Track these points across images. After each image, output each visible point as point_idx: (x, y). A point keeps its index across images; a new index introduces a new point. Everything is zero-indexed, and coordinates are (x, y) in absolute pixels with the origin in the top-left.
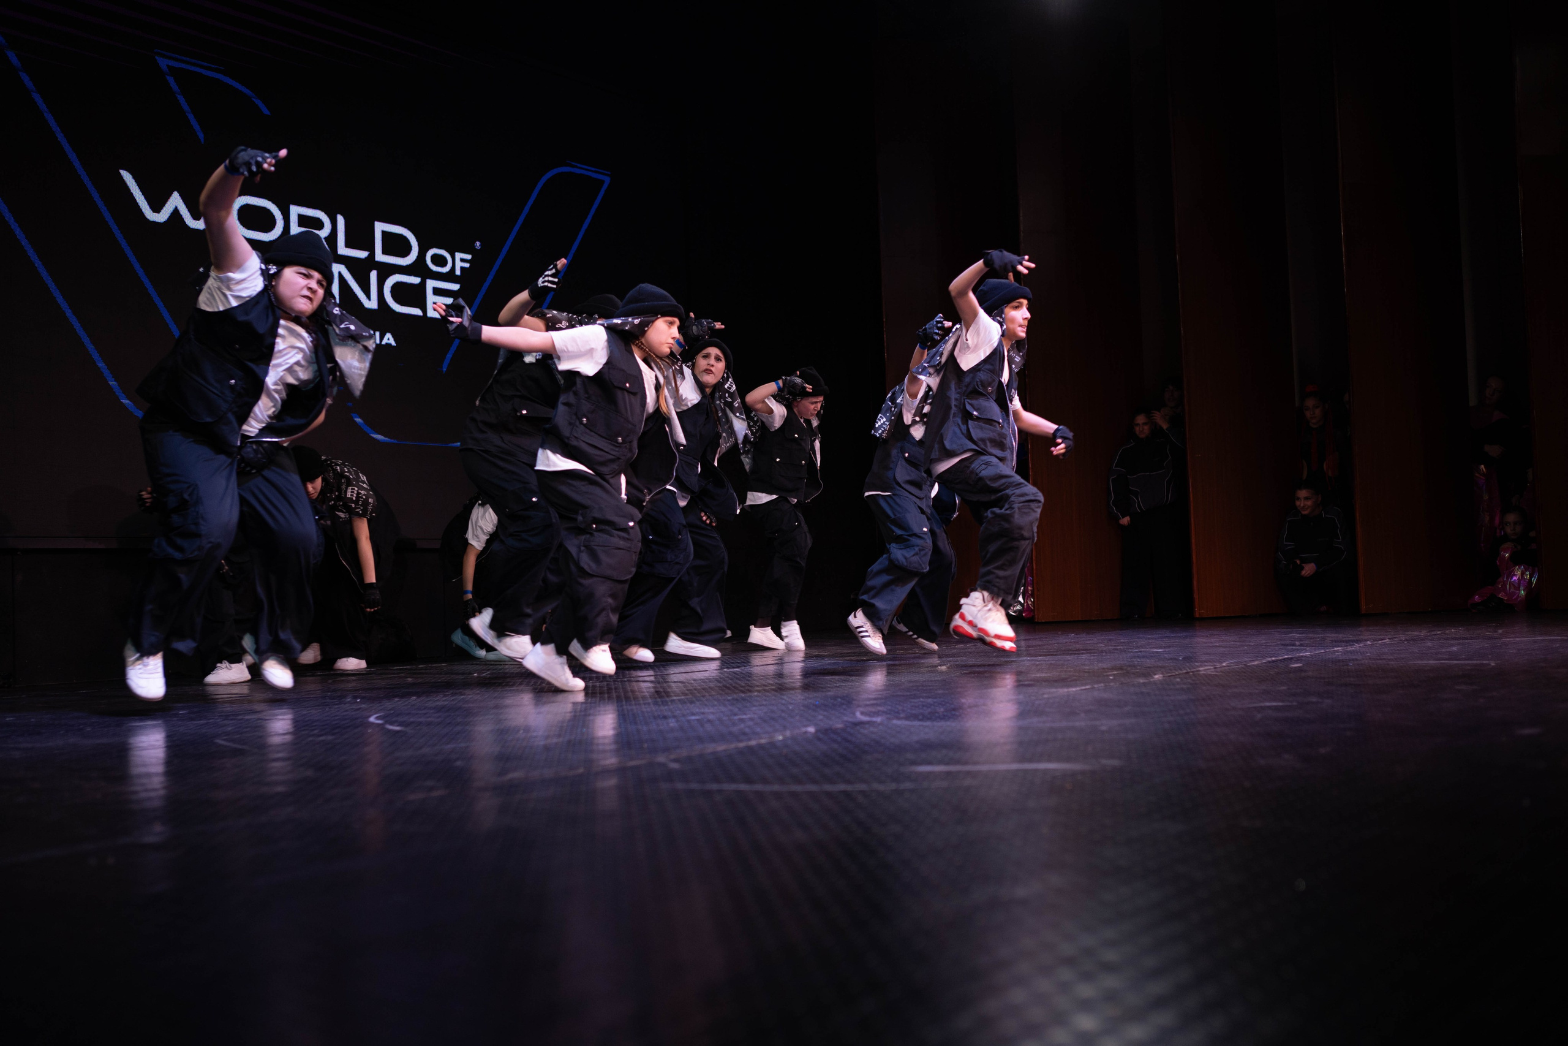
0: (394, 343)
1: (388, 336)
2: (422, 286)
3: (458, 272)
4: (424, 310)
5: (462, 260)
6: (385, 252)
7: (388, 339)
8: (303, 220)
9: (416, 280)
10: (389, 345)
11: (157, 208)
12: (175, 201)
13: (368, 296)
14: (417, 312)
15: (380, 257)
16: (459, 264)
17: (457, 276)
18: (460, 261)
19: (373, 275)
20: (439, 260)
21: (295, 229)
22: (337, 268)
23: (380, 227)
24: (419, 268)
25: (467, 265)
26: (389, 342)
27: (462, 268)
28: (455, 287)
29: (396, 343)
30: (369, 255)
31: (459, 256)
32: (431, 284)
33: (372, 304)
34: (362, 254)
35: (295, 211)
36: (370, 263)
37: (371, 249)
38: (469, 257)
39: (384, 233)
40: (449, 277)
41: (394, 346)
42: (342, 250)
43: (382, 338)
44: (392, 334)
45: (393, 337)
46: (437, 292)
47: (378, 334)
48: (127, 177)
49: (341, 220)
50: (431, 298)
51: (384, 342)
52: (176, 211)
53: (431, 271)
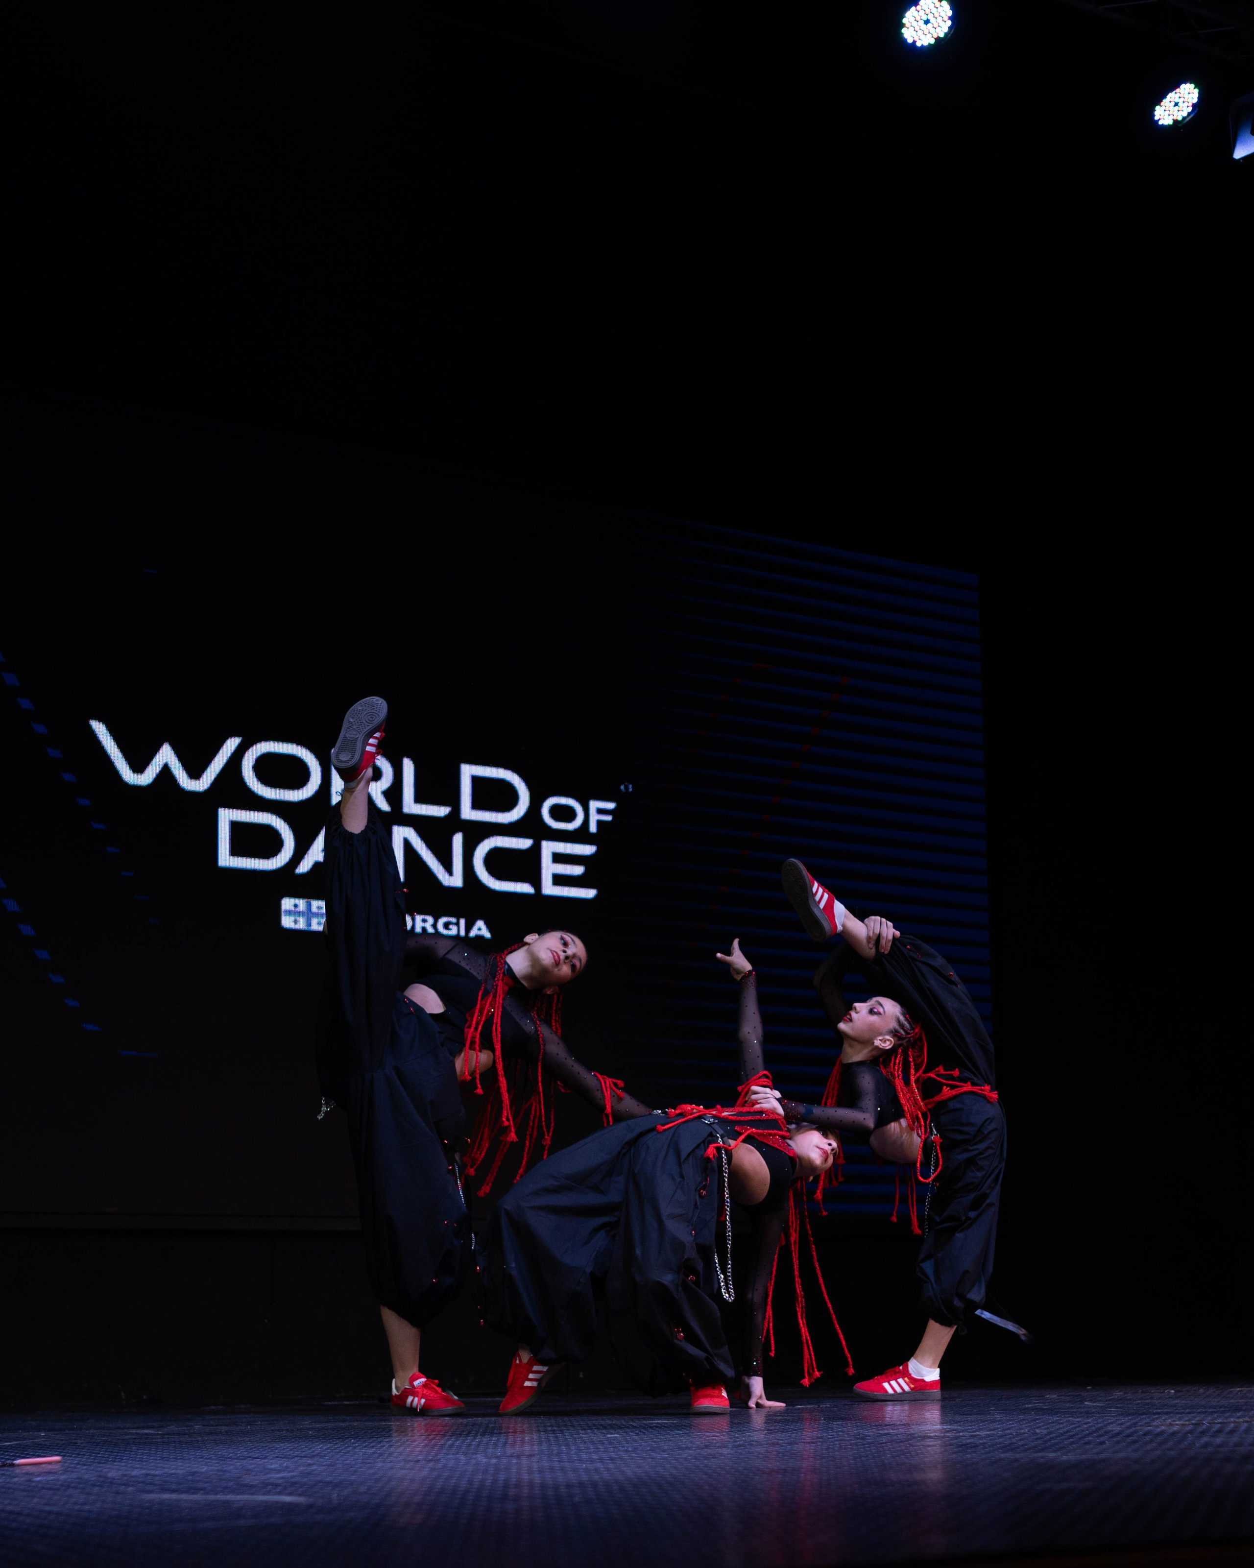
0: (487, 934)
1: (480, 924)
2: (535, 852)
3: (593, 828)
4: (537, 883)
5: (600, 811)
6: (477, 805)
7: (480, 929)
9: (525, 843)
10: (480, 938)
11: (138, 767)
12: (166, 755)
13: (449, 870)
14: (525, 888)
15: (467, 812)
16: (594, 818)
17: (593, 834)
18: (597, 812)
19: (458, 840)
20: (563, 813)
22: (400, 834)
23: (468, 772)
24: (530, 826)
25: (608, 818)
26: (479, 933)
27: (599, 823)
28: (588, 850)
29: (490, 932)
30: (451, 811)
31: (594, 805)
32: (548, 848)
33: (456, 880)
34: (441, 811)
36: (454, 822)
37: (455, 802)
38: (611, 806)
39: (476, 781)
40: (580, 836)
41: (487, 940)
42: (410, 806)
43: (468, 928)
44: (486, 923)
46: (558, 858)
47: (462, 922)
48: (99, 729)
49: (408, 767)
50: (549, 869)
51: (472, 934)
52: (166, 769)
53: (549, 828)
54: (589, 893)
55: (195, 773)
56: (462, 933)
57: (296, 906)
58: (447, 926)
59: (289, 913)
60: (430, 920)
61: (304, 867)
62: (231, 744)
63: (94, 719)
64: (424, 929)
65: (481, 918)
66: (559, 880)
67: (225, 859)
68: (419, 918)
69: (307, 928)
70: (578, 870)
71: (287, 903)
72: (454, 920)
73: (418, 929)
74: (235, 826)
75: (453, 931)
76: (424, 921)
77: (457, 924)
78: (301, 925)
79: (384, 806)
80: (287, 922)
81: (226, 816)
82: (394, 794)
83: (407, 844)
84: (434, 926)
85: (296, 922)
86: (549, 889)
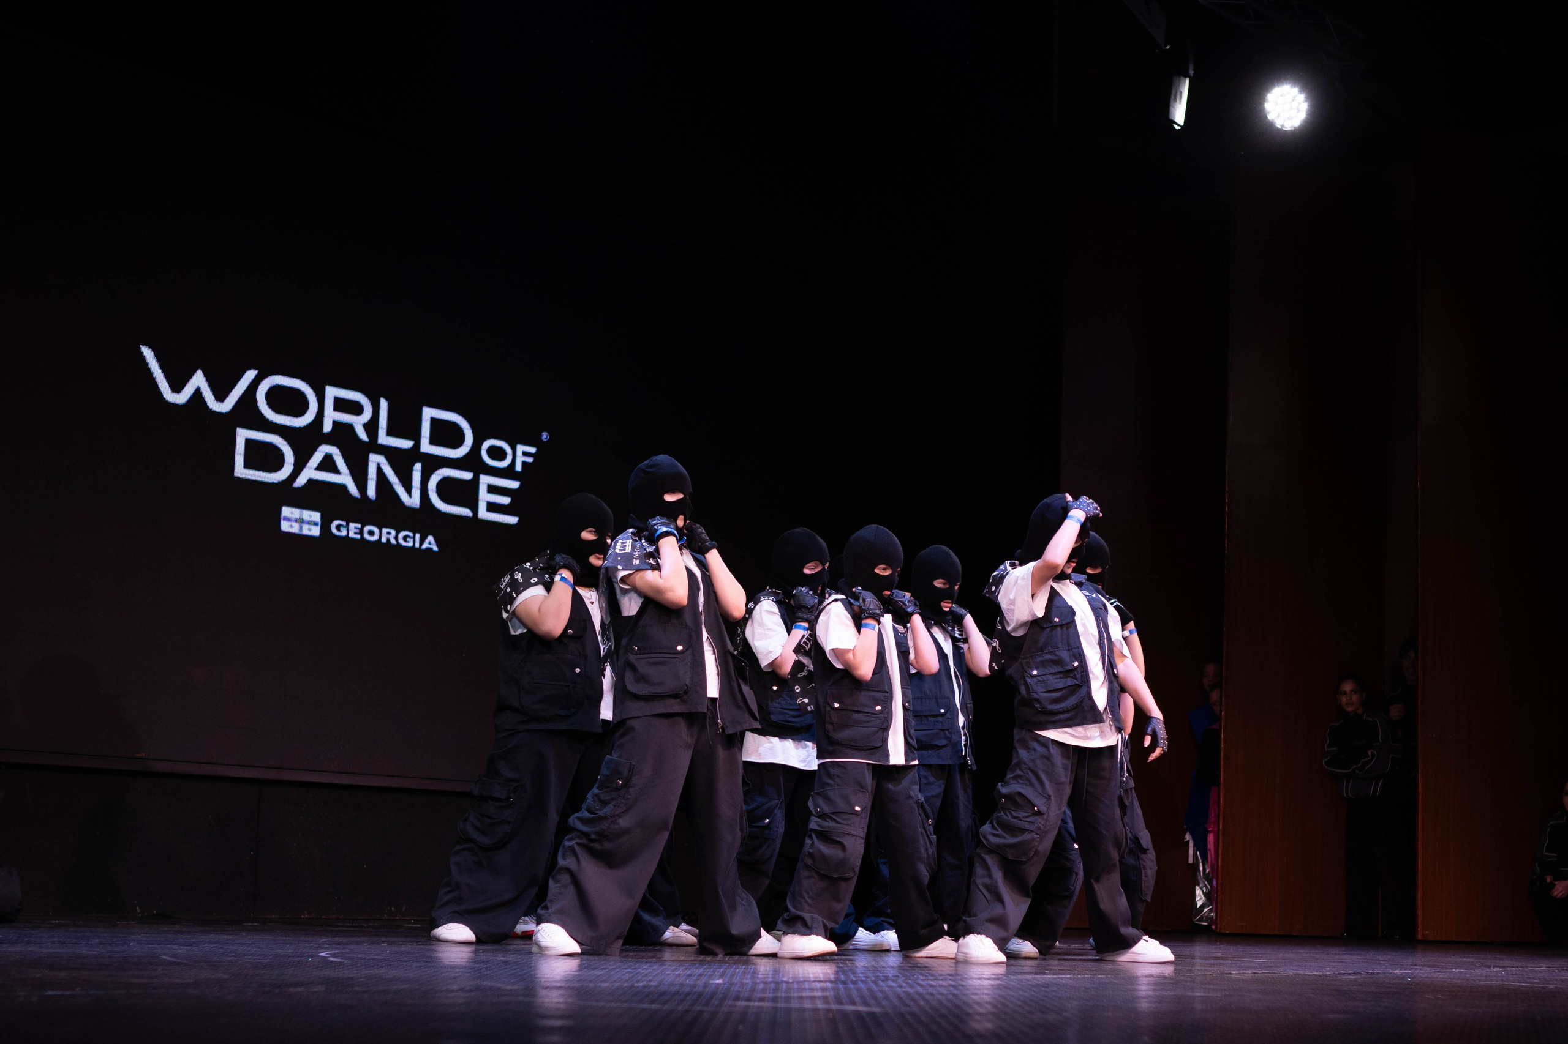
0: (435, 548)
1: (430, 538)
2: (475, 483)
3: (519, 467)
4: (474, 509)
5: (525, 454)
6: (433, 441)
7: (430, 543)
8: (341, 405)
9: (467, 476)
10: (429, 550)
11: (177, 388)
12: (198, 380)
13: (409, 492)
14: (465, 512)
15: (426, 447)
16: (520, 459)
17: (518, 472)
18: (522, 454)
19: (418, 467)
20: (497, 453)
21: (331, 416)
22: (376, 460)
23: (429, 413)
24: (472, 462)
25: (530, 460)
26: (429, 546)
27: (524, 463)
28: (514, 485)
29: (438, 546)
30: (414, 445)
31: (520, 448)
32: (485, 480)
33: (413, 500)
34: (406, 444)
35: (331, 392)
36: (415, 454)
37: (417, 438)
38: (533, 450)
39: (434, 421)
40: (508, 473)
41: (435, 552)
42: (383, 439)
43: (421, 543)
45: (435, 539)
46: (492, 489)
47: (418, 536)
48: (147, 352)
49: (384, 404)
50: (484, 497)
51: (424, 546)
52: (198, 392)
53: (487, 465)
54: (513, 520)
55: (220, 397)
56: (417, 545)
57: (292, 513)
58: (405, 538)
59: (288, 519)
60: (393, 532)
61: (301, 481)
62: (250, 375)
63: (145, 344)
64: (388, 540)
65: (431, 534)
66: (492, 507)
67: (240, 470)
68: (385, 531)
69: (300, 533)
70: (505, 500)
71: (286, 511)
72: (411, 534)
73: (384, 540)
74: (249, 442)
75: (410, 544)
76: (389, 533)
77: (414, 538)
78: (294, 529)
79: (363, 436)
80: (285, 526)
81: (243, 435)
82: (372, 427)
83: (379, 470)
84: (396, 538)
85: (291, 526)
86: (483, 514)
